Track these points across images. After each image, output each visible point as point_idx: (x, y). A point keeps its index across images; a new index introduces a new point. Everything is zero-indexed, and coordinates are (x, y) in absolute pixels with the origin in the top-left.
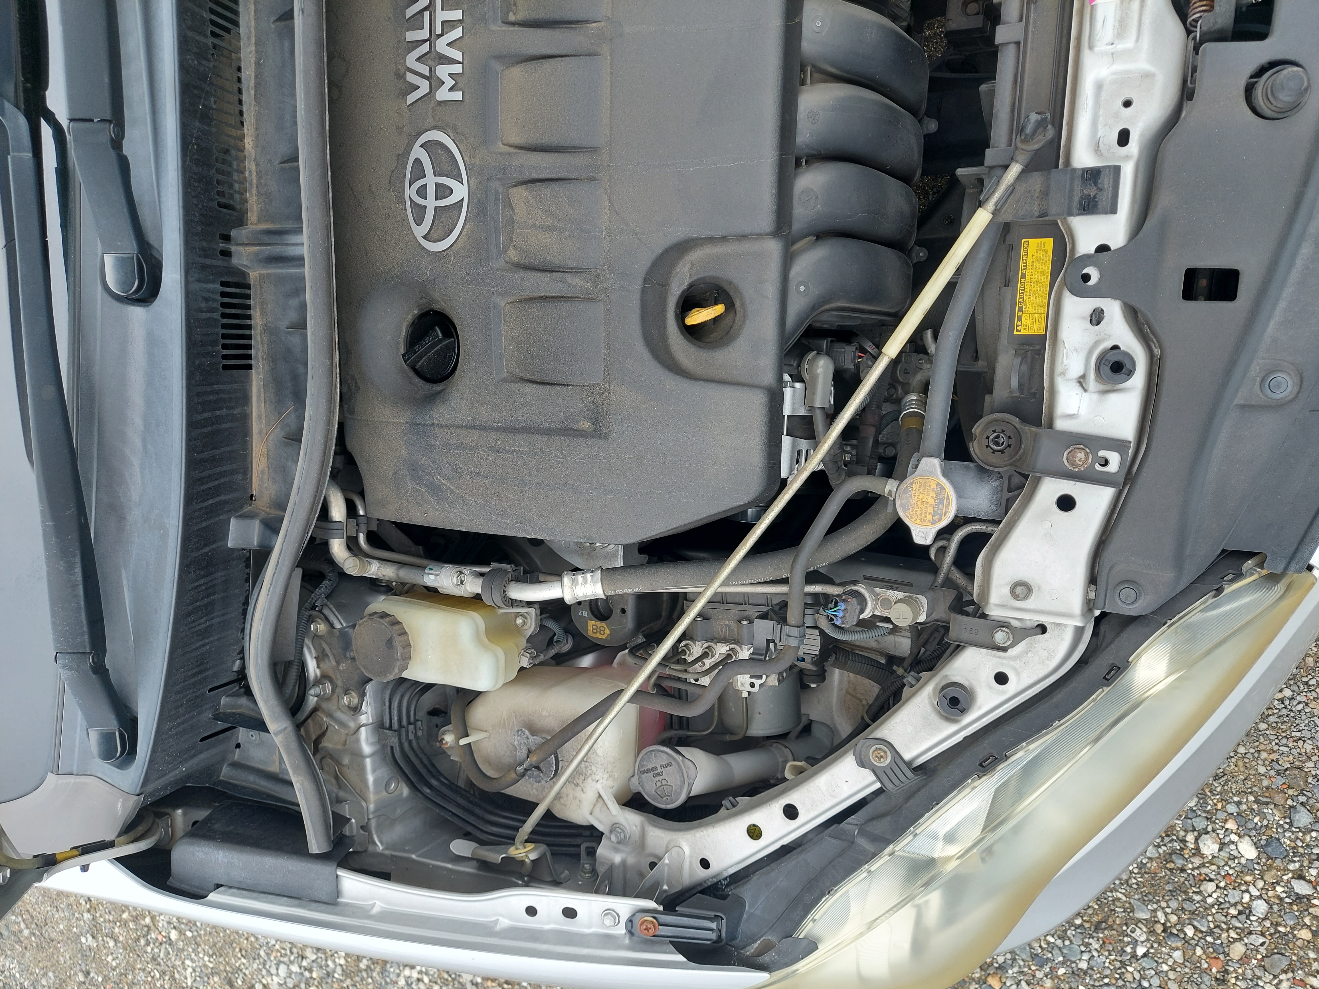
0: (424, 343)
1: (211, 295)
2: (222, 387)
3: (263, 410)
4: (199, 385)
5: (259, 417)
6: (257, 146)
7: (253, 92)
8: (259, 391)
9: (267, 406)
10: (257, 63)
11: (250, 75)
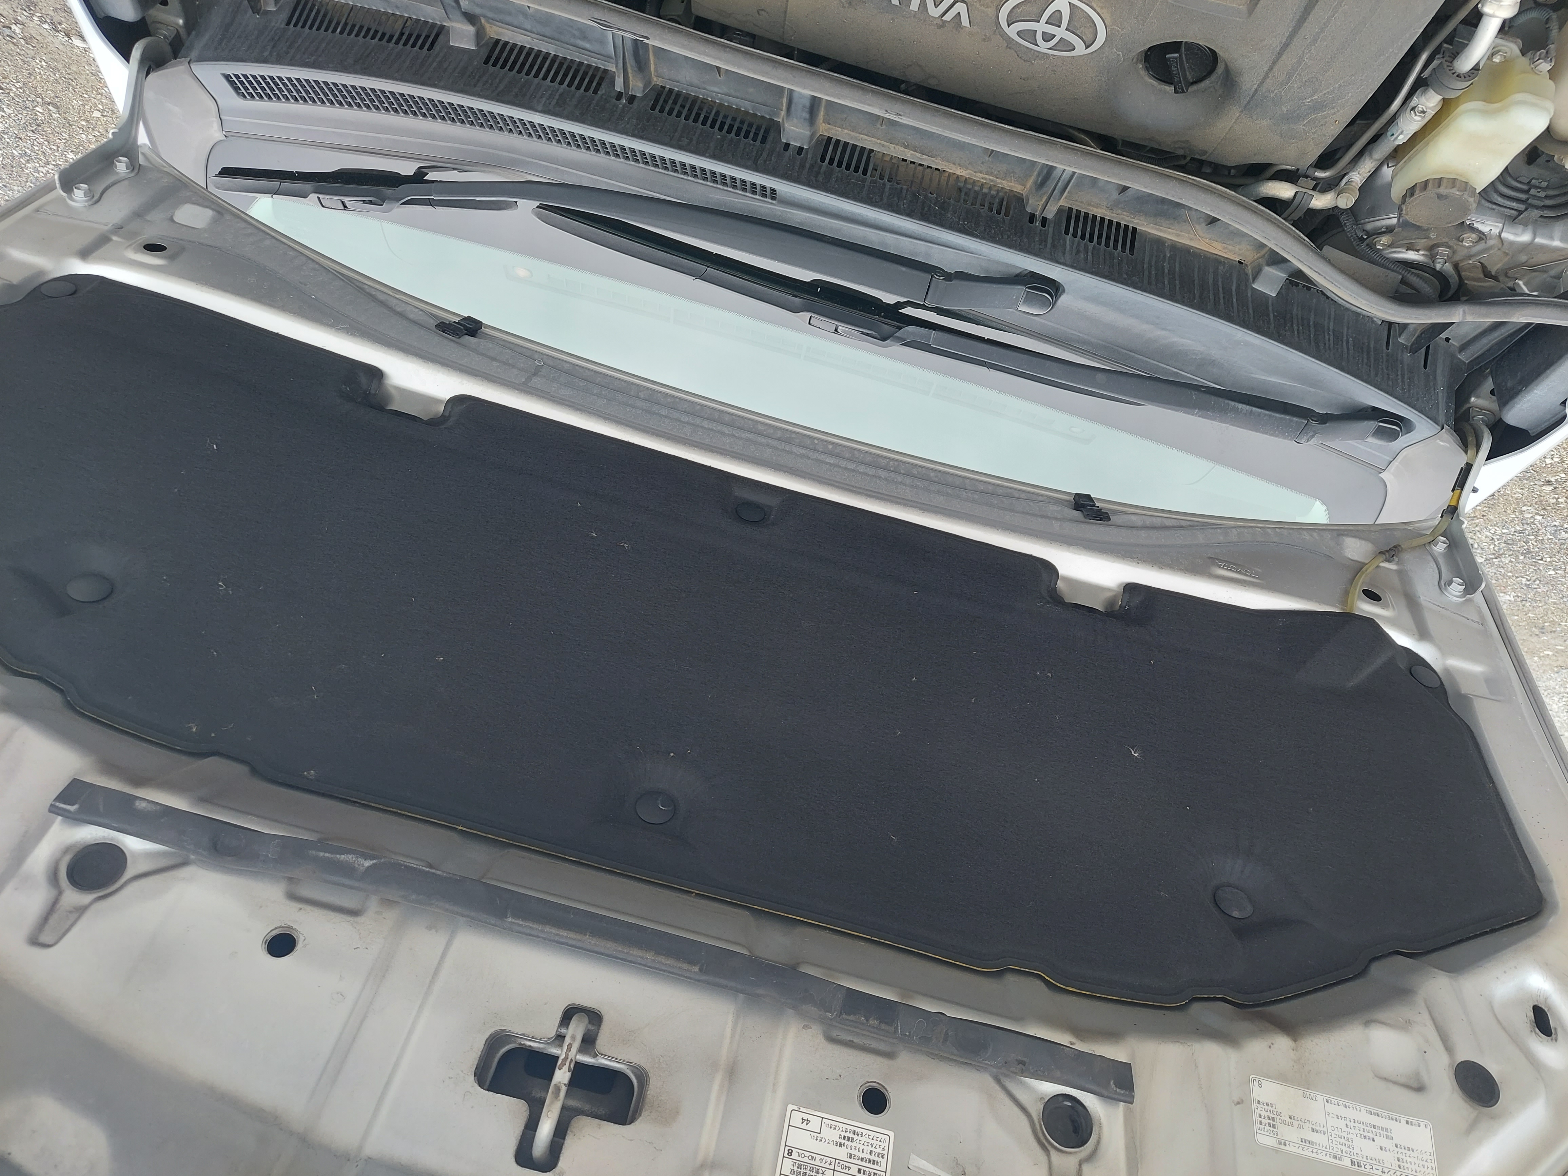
0: (1176, 72)
1: (1075, 246)
2: (1146, 260)
3: (1174, 231)
4: (1143, 280)
5: (1178, 235)
6: (967, 168)
7: (925, 157)
8: (1157, 229)
9: (1173, 228)
10: (906, 147)
11: (912, 154)
